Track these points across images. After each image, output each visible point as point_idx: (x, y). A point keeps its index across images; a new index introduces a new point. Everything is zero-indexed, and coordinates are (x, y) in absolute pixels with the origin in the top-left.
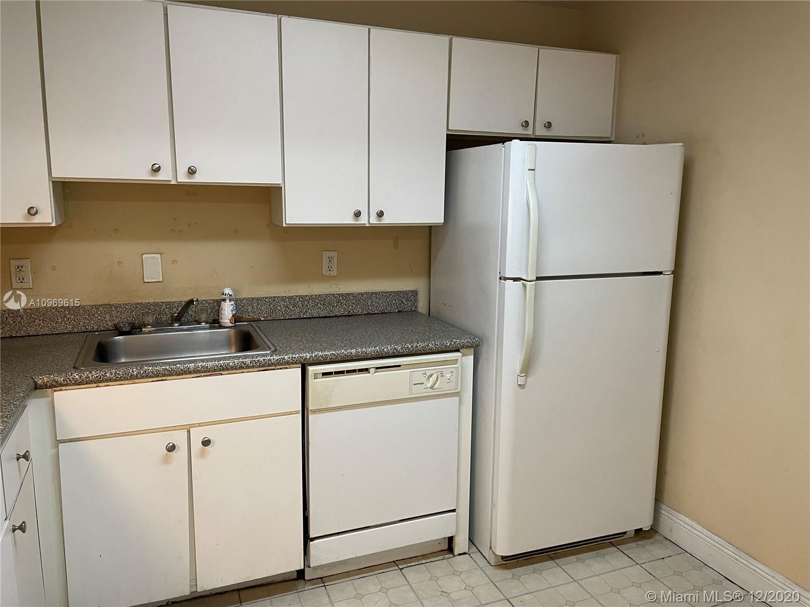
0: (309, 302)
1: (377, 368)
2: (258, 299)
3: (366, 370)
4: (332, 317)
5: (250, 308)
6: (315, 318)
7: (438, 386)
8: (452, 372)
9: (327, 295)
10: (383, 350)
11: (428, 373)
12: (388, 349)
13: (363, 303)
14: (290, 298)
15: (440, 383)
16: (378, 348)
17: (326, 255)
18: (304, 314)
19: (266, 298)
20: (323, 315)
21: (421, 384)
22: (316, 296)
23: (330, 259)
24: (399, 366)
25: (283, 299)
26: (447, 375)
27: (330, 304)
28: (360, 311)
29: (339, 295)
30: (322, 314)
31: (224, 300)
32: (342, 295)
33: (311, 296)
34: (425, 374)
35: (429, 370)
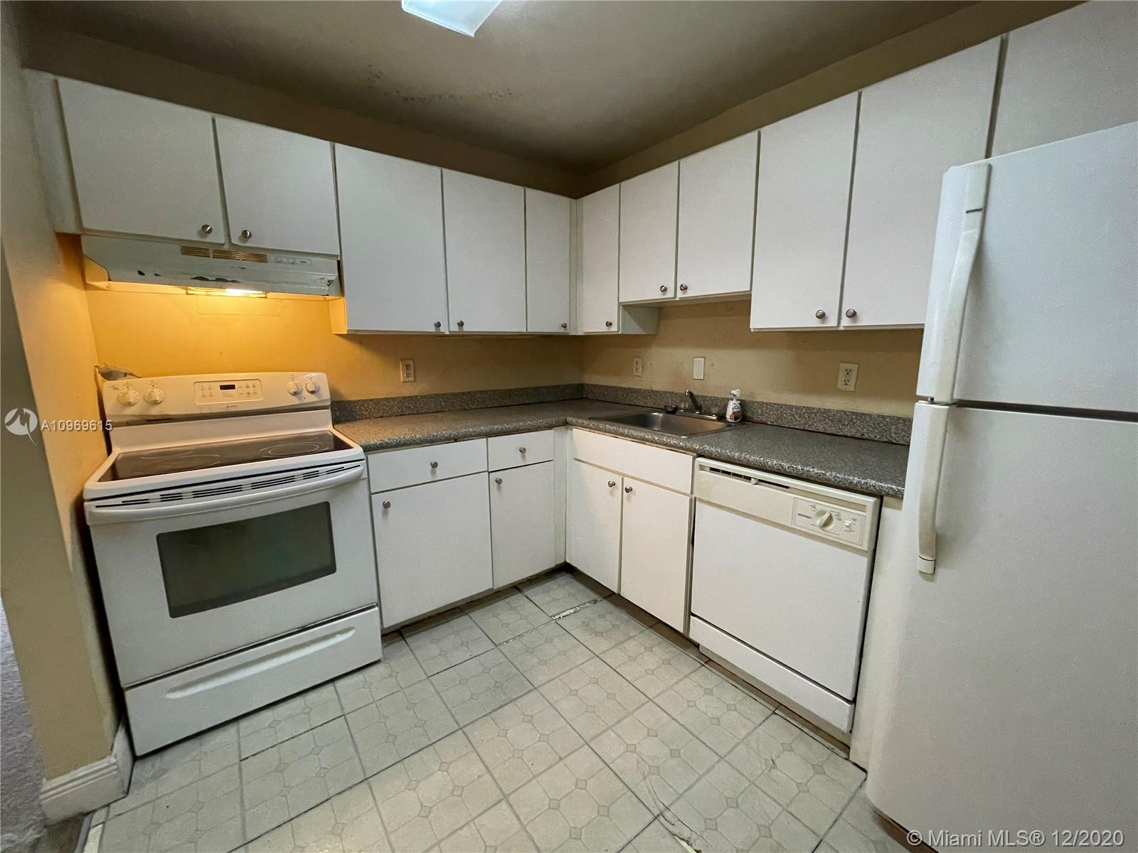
0: (816, 415)
1: (760, 480)
2: (767, 404)
3: (749, 479)
4: (840, 436)
5: (760, 411)
6: (820, 432)
7: (832, 530)
8: (854, 520)
9: (837, 411)
10: (767, 462)
11: (819, 508)
12: (773, 462)
13: (884, 428)
14: (797, 408)
15: (835, 526)
16: (762, 459)
17: (843, 366)
18: (809, 426)
19: (775, 404)
20: (831, 432)
21: (808, 517)
22: (824, 409)
23: (848, 372)
24: (788, 487)
25: (791, 407)
26: (846, 521)
27: (839, 421)
28: (878, 436)
29: (853, 413)
30: (829, 430)
31: (732, 400)
32: (856, 414)
33: (820, 409)
34: (814, 507)
35: (822, 505)
